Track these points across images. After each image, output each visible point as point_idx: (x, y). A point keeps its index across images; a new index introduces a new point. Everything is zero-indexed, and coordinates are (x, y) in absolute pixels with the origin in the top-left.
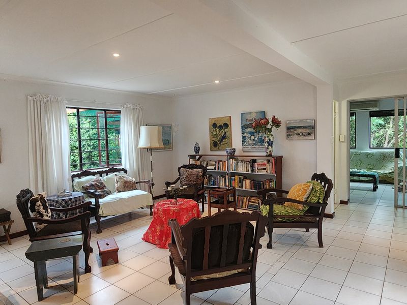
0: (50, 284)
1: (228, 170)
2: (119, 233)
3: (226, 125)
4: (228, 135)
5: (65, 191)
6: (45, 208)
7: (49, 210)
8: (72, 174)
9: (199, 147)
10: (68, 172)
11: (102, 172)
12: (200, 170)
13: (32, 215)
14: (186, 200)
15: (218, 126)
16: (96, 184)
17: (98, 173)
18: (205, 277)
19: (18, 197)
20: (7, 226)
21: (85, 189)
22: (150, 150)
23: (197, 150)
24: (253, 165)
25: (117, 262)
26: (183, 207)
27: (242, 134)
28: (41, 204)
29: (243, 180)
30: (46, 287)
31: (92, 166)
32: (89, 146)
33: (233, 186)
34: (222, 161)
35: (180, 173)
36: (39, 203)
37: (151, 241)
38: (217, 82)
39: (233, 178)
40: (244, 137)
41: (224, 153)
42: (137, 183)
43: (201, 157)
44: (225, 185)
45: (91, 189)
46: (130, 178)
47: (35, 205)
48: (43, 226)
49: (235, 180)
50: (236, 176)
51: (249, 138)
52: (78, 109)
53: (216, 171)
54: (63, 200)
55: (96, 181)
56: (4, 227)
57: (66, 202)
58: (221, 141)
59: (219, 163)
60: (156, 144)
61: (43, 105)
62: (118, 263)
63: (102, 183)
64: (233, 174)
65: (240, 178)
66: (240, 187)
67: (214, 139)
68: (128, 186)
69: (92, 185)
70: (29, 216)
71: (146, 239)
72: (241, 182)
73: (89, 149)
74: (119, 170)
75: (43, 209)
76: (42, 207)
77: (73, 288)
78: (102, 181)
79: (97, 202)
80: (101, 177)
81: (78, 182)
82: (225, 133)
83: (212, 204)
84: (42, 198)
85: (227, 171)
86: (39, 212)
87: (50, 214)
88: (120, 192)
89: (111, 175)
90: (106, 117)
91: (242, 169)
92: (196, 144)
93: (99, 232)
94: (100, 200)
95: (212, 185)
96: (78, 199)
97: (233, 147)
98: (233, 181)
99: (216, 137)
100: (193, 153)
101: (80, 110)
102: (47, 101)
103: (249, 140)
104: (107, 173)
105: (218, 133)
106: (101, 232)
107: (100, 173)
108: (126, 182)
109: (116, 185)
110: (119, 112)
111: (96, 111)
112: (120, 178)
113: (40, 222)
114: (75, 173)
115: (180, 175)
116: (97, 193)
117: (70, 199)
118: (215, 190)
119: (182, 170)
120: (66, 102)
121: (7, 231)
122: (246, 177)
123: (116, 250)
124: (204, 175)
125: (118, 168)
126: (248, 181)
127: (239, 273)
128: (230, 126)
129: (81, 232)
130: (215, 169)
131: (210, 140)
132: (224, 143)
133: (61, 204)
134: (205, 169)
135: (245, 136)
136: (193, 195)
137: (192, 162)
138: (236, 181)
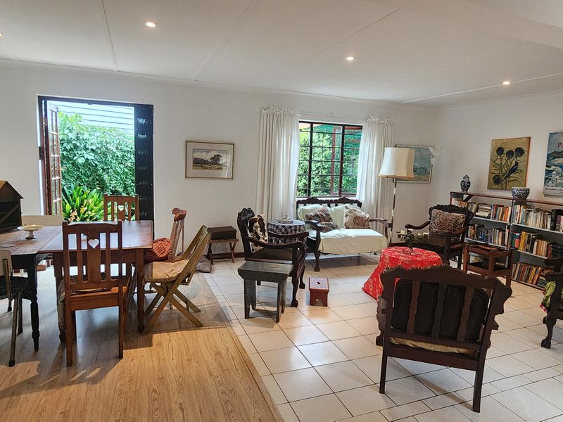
0: (258, 307)
1: (510, 221)
2: (338, 276)
3: (520, 152)
4: (520, 166)
5: (287, 216)
6: (263, 230)
7: (266, 234)
8: (298, 199)
9: (469, 182)
10: (294, 197)
11: (331, 202)
12: (461, 215)
13: (250, 235)
14: (427, 251)
15: (505, 151)
16: (321, 215)
17: (326, 202)
18: (409, 343)
19: (239, 214)
20: (233, 243)
21: (309, 219)
22: (396, 180)
23: (466, 185)
24: (556, 218)
25: (325, 304)
26: (418, 259)
27: (547, 166)
28: (258, 225)
29: (534, 240)
30: (254, 309)
31: (325, 193)
32: (324, 169)
33: (516, 246)
34: (503, 206)
35: (431, 215)
36: (257, 224)
37: (371, 293)
38: (506, 83)
39: (518, 234)
40: (548, 172)
41: (509, 195)
42: (371, 221)
43: (470, 196)
44: (503, 243)
45: (315, 220)
46: (363, 213)
47: (253, 225)
48: (259, 248)
49: (519, 238)
50: (523, 233)
51: (558, 174)
52: (312, 123)
53: (491, 220)
54: (283, 226)
55: (322, 211)
56: (231, 244)
57: (286, 229)
58: (508, 176)
59: (496, 209)
60: (404, 174)
61: (275, 119)
62: (326, 306)
63: (328, 215)
64: (519, 229)
65: (529, 236)
66: (527, 250)
67: (497, 172)
68: (359, 223)
69: (317, 215)
70: (247, 235)
71: (366, 290)
72: (531, 243)
73: (324, 172)
74: (352, 202)
75: (261, 231)
76: (259, 229)
77: (276, 317)
78: (330, 213)
79: (318, 235)
80: (328, 208)
81: (303, 210)
82: (517, 163)
83: (469, 266)
84: (261, 220)
85: (508, 222)
86: (256, 233)
87: (267, 238)
88: (348, 228)
89: (341, 206)
90: (343, 134)
91: (534, 222)
92: (464, 178)
93: (317, 269)
94: (322, 234)
95: (480, 240)
96: (298, 228)
97: (527, 187)
98: (517, 240)
99: (501, 169)
100: (459, 190)
101: (314, 125)
102: (280, 114)
103: (558, 177)
104: (336, 202)
105: (504, 162)
106: (319, 271)
107: (329, 203)
108: (357, 218)
109: (345, 219)
110: (361, 128)
111: (334, 127)
112: (351, 212)
113: (257, 243)
114: (301, 199)
115: (430, 219)
116: (319, 225)
117: (290, 227)
118: (478, 247)
119: (434, 211)
120: (299, 115)
121: (232, 249)
122: (540, 235)
123: (327, 292)
124: (467, 223)
125: (350, 198)
126: (544, 244)
127: (460, 354)
128: (526, 153)
129: (291, 262)
130: (489, 217)
131: (490, 173)
132: (511, 179)
133: (281, 230)
134: (469, 215)
135: (552, 171)
136: (443, 248)
137: (455, 202)
138: (522, 240)
